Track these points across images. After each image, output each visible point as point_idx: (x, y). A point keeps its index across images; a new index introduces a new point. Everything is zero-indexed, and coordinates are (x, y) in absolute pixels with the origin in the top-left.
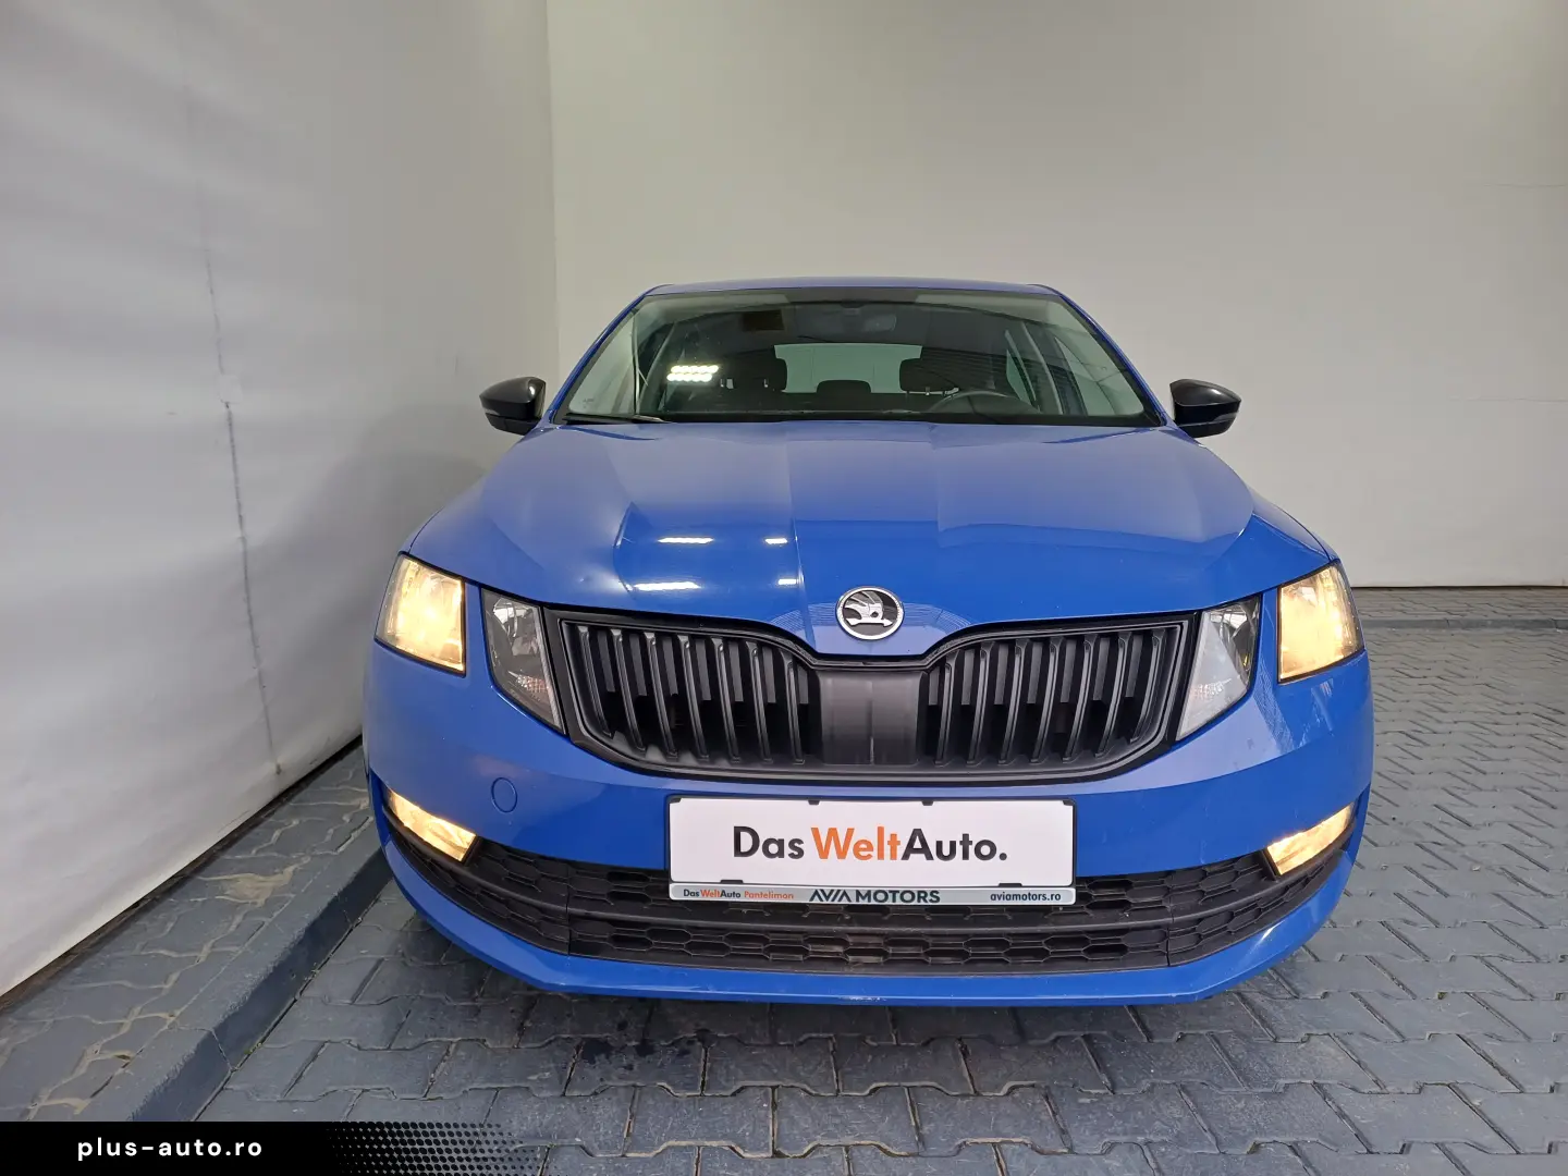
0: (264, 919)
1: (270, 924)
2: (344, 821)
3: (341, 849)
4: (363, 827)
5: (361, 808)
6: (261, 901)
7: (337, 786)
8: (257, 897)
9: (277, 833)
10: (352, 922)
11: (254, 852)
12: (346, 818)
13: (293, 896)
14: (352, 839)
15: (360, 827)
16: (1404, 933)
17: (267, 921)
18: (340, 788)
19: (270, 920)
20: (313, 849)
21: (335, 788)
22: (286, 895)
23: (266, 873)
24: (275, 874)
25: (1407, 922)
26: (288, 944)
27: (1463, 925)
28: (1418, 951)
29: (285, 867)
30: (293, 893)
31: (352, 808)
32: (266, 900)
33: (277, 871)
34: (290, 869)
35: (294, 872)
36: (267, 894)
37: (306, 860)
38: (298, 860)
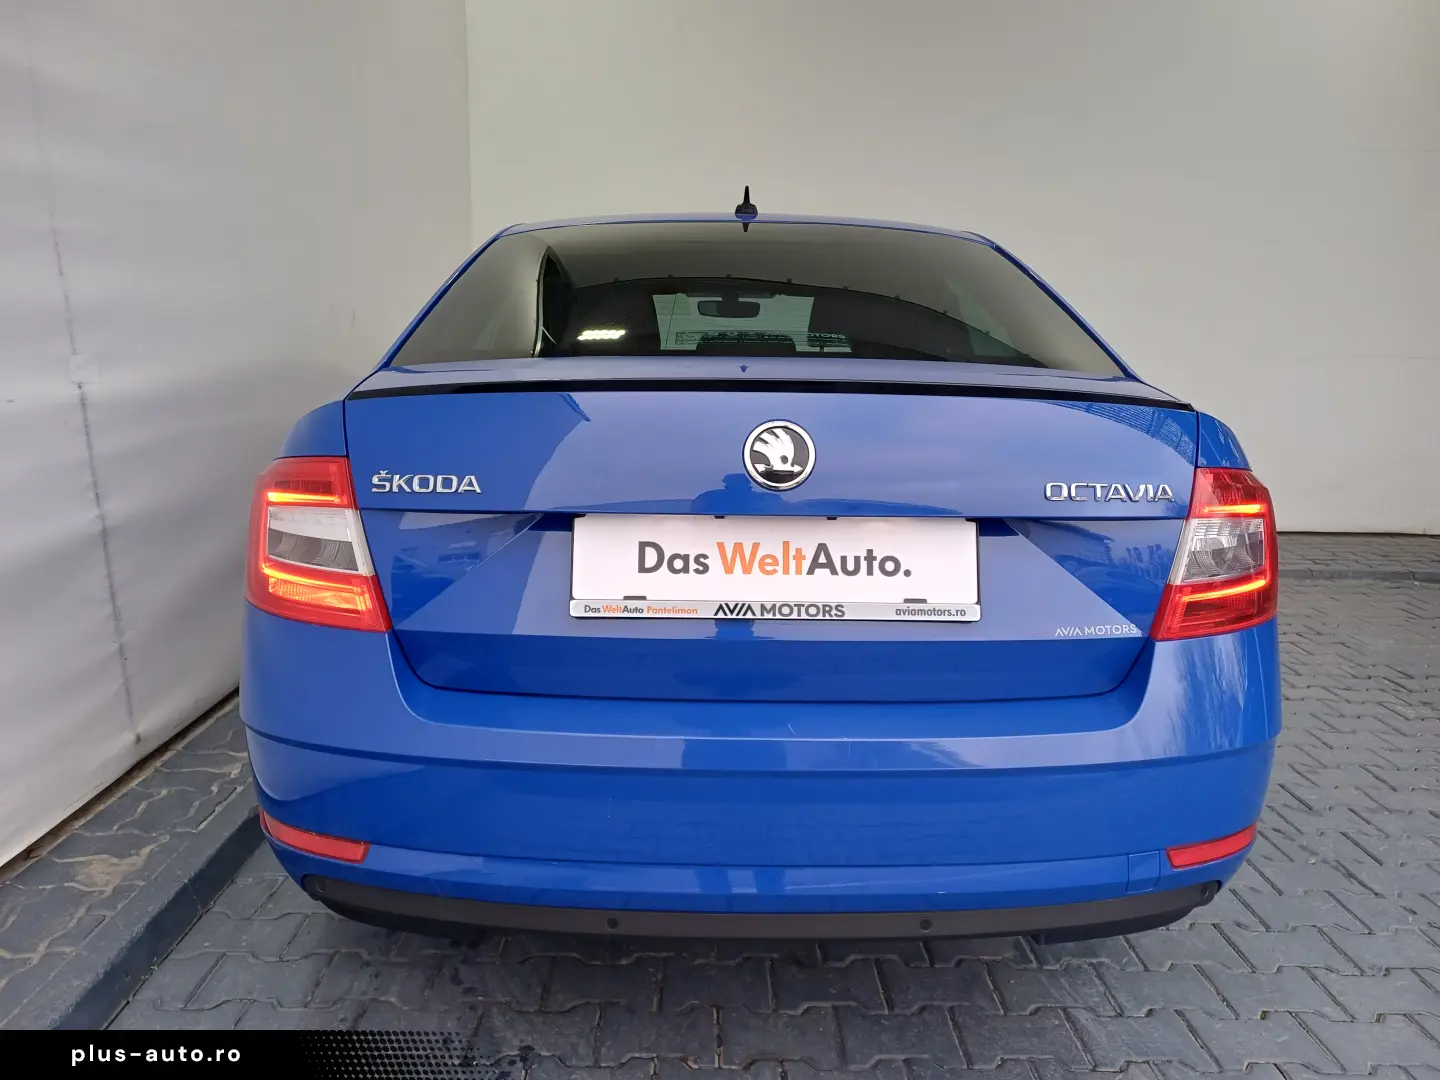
0: (105, 912)
1: (112, 918)
2: (212, 792)
3: (202, 826)
4: (229, 800)
5: (232, 776)
6: (109, 890)
7: (214, 749)
8: (107, 885)
9: (143, 806)
10: (203, 907)
11: (115, 828)
12: (215, 789)
13: (142, 883)
14: (216, 812)
15: (226, 800)
16: (1234, 938)
17: (109, 914)
18: (215, 752)
19: (113, 914)
20: (174, 827)
21: (211, 752)
22: (135, 882)
23: (120, 856)
24: (130, 855)
25: (1239, 925)
26: (124, 943)
27: (1294, 929)
28: (1246, 959)
29: (140, 848)
30: (144, 880)
31: (223, 775)
32: (115, 888)
33: (133, 852)
34: (146, 851)
35: (150, 852)
36: (116, 881)
37: (165, 839)
38: (155, 839)
